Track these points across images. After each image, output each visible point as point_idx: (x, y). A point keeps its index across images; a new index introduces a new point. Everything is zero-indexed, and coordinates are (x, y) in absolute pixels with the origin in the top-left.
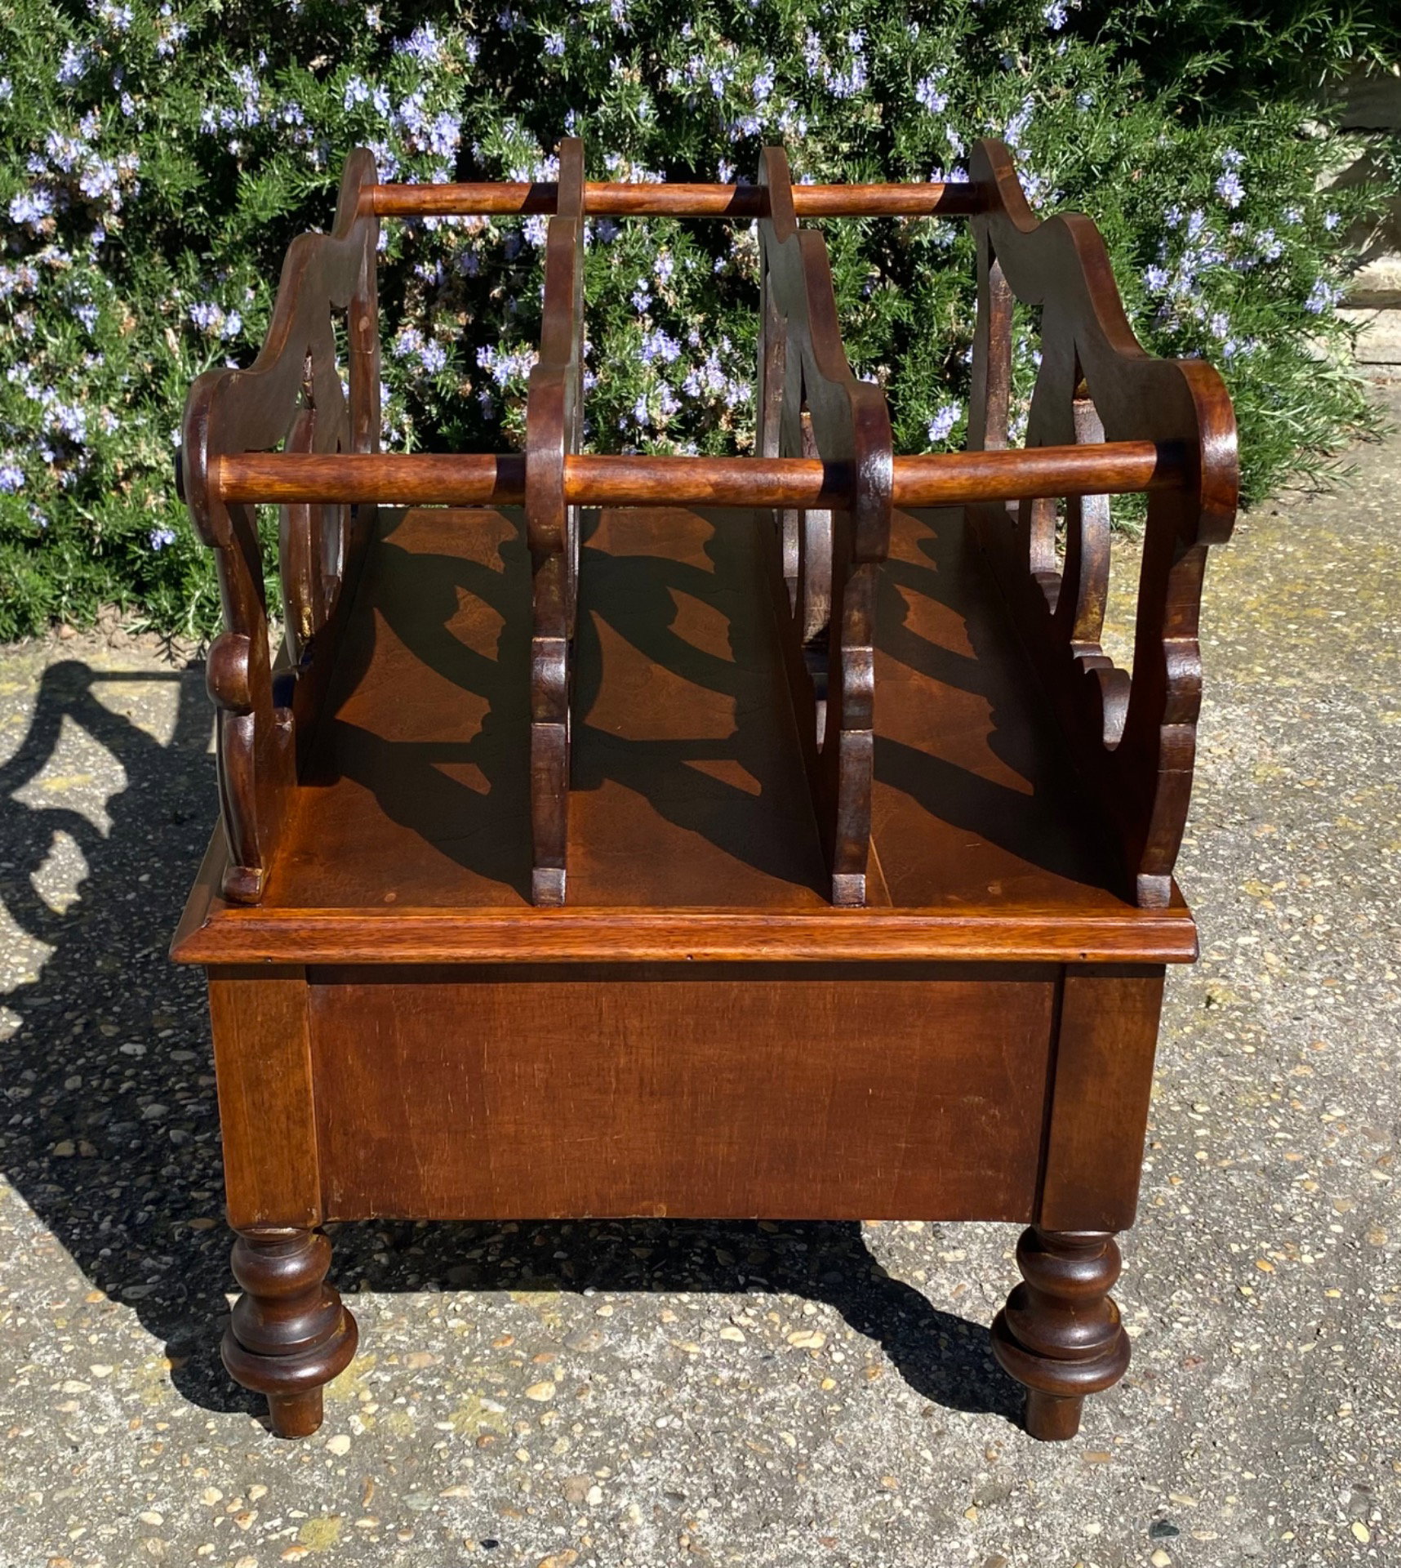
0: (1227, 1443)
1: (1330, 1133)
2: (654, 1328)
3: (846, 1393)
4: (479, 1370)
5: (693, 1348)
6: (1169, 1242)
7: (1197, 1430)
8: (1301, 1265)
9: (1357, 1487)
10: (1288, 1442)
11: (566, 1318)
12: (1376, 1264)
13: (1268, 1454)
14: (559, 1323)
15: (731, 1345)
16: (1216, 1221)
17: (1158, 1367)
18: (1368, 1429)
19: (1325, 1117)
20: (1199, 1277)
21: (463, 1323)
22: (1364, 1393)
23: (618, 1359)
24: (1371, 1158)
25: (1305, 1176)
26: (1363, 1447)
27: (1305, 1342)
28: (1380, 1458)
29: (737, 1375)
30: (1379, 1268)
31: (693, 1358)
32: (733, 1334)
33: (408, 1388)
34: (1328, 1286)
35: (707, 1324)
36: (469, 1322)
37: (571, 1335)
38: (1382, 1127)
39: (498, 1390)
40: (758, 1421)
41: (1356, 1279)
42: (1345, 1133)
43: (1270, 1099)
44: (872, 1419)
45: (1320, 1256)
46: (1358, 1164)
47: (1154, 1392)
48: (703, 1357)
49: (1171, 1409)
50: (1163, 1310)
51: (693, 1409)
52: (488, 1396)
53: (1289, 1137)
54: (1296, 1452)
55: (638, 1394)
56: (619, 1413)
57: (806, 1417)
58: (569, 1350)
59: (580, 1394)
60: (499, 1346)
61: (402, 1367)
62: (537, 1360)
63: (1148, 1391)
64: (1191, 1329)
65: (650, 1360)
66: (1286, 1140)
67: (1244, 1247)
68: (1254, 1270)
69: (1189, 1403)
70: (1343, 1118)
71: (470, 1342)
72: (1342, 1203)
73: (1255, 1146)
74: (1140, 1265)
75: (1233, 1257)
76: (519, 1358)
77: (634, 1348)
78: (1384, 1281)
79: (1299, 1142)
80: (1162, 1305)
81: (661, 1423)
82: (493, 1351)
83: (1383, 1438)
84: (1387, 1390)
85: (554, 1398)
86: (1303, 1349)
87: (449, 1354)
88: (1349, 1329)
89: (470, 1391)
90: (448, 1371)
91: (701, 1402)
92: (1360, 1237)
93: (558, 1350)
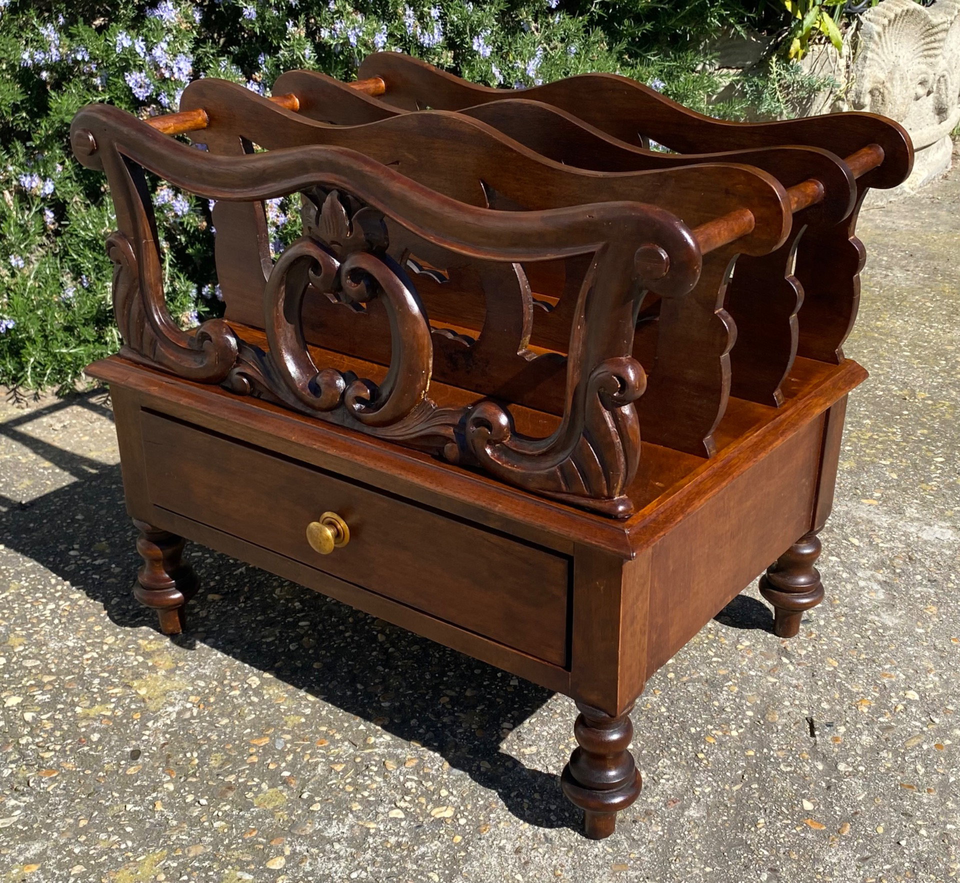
0: (695, 851)
1: (742, 656)
2: (347, 815)
3: (468, 843)
4: (235, 853)
5: (372, 825)
6: (655, 730)
7: (677, 844)
8: (731, 737)
9: (771, 870)
10: (730, 846)
11: (290, 815)
12: (773, 733)
13: (719, 855)
14: (286, 817)
15: (396, 821)
16: (681, 715)
17: (653, 808)
18: (774, 834)
19: (739, 647)
20: (673, 750)
21: (223, 823)
22: (771, 812)
23: (324, 837)
24: (766, 669)
25: (730, 683)
26: (772, 845)
27: (736, 784)
28: (782, 851)
29: (400, 840)
30: (774, 735)
31: (372, 831)
32: (397, 814)
33: (189, 869)
34: (747, 749)
35: (381, 809)
36: (227, 822)
37: (294, 825)
38: (771, 651)
39: (248, 865)
40: (415, 867)
41: (763, 743)
42: (751, 655)
43: (708, 638)
44: (485, 859)
45: (741, 731)
46: (759, 674)
47: (651, 823)
48: (379, 830)
49: (661, 833)
50: (654, 772)
51: (374, 864)
52: (242, 869)
53: (720, 660)
54: (734, 851)
55: (338, 858)
56: (327, 872)
57: (444, 861)
58: (293, 835)
59: (301, 863)
60: (247, 836)
61: (184, 856)
62: (273, 843)
63: (648, 823)
64: (671, 782)
65: (345, 836)
66: (718, 662)
67: (698, 729)
68: (705, 742)
69: (672, 827)
70: (750, 646)
71: (229, 836)
72: (752, 698)
73: (701, 667)
74: (639, 745)
75: (692, 736)
76: (260, 843)
77: (335, 829)
78: (778, 743)
79: (726, 662)
80: (653, 769)
81: (354, 875)
82: (243, 839)
83: (783, 838)
84: (783, 808)
85: (285, 867)
86: (735, 788)
87: (215, 845)
88: (760, 774)
89: (230, 867)
90: (215, 855)
91: (379, 859)
92: (763, 717)
93: (286, 835)
